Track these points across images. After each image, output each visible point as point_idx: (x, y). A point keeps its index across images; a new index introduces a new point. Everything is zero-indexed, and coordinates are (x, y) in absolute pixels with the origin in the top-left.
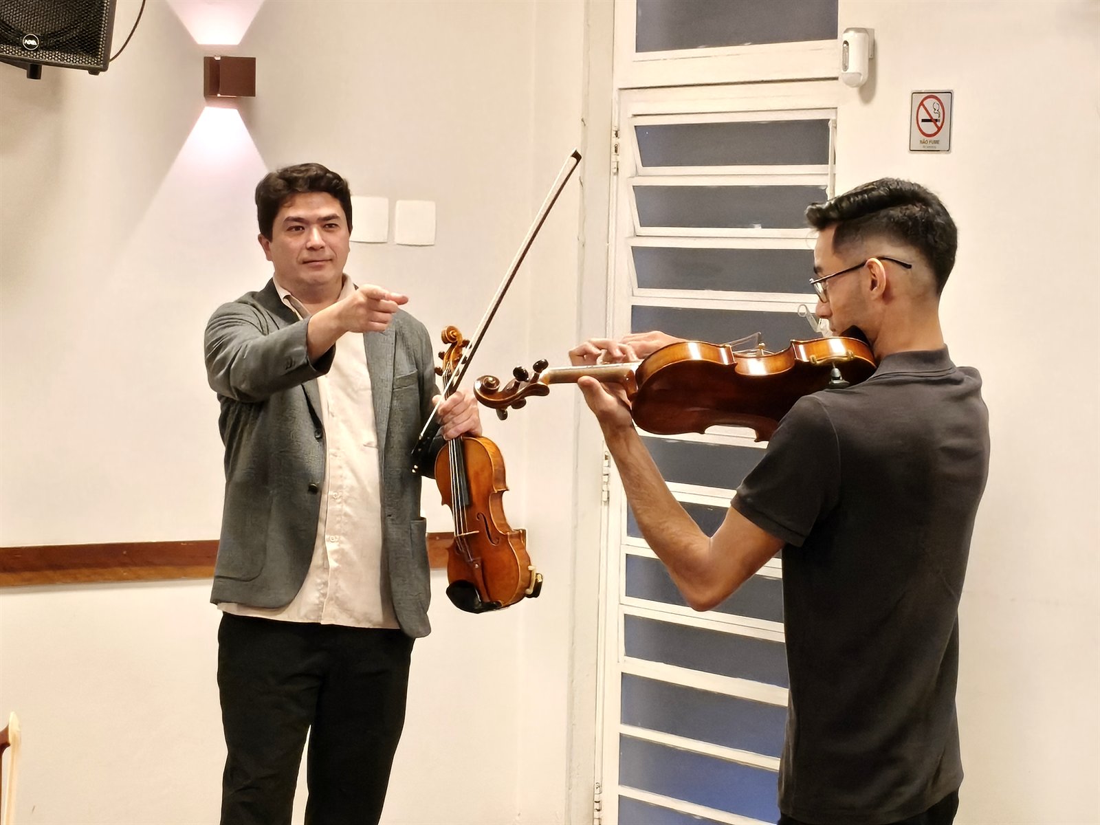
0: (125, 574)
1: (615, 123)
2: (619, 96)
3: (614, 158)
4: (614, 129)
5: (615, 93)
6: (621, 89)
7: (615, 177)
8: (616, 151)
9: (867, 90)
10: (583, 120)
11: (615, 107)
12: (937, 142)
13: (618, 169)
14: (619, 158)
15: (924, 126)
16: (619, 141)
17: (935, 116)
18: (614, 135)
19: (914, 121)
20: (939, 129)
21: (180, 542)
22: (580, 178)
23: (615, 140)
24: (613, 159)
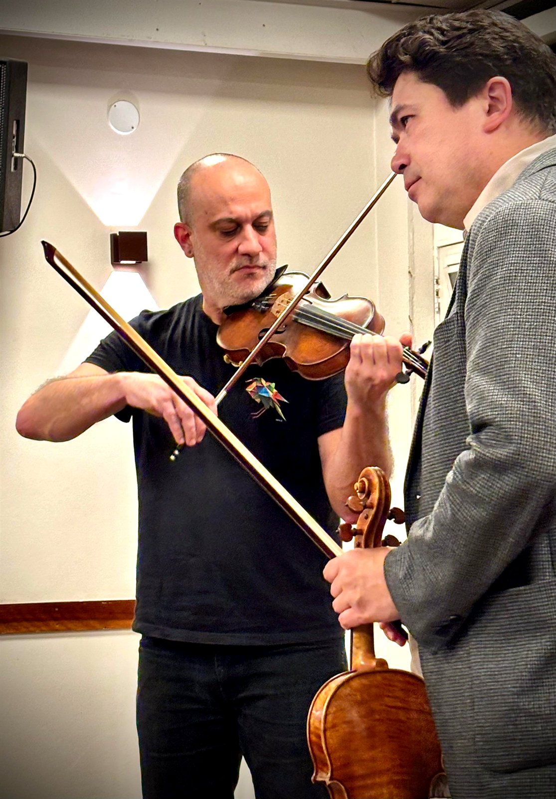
0: (57, 626)
1: (436, 274)
2: (439, 253)
4: (436, 278)
7: (438, 315)
8: (437, 295)
10: (409, 272)
11: (436, 261)
13: (439, 309)
14: (440, 300)
16: (440, 287)
18: (435, 283)
21: (101, 602)
22: (409, 316)
24: (436, 301)
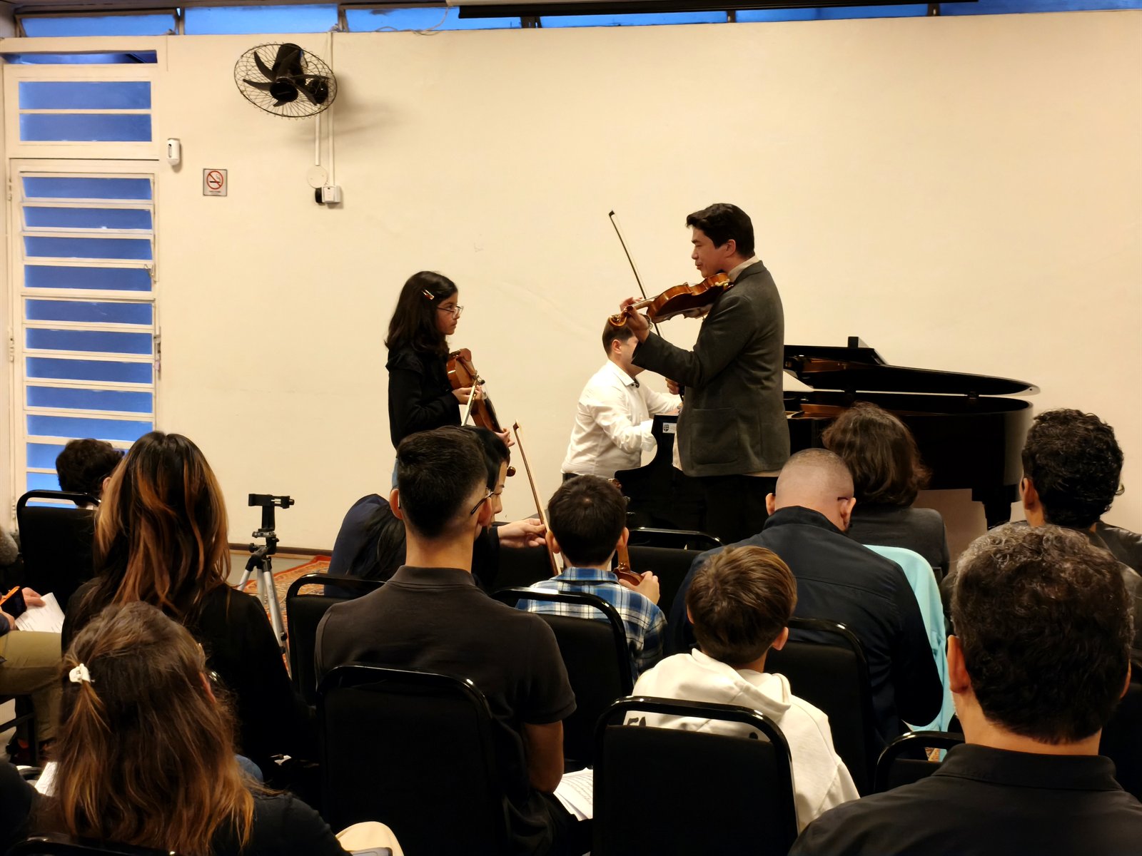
3: (9, 192)
5: (7, 161)
6: (10, 159)
9: (177, 167)
12: (219, 192)
15: (212, 185)
17: (218, 180)
19: (206, 183)
20: (220, 186)
23: (9, 184)
